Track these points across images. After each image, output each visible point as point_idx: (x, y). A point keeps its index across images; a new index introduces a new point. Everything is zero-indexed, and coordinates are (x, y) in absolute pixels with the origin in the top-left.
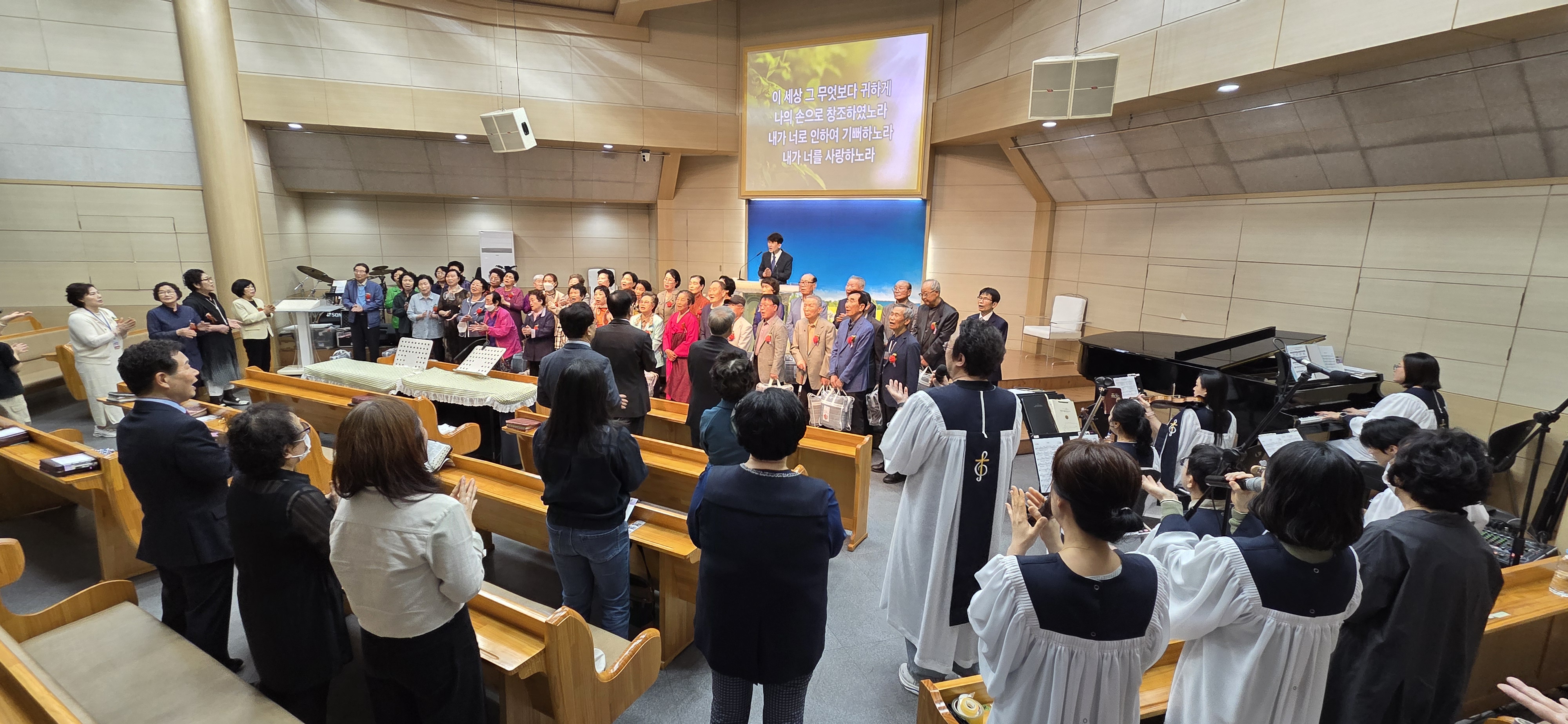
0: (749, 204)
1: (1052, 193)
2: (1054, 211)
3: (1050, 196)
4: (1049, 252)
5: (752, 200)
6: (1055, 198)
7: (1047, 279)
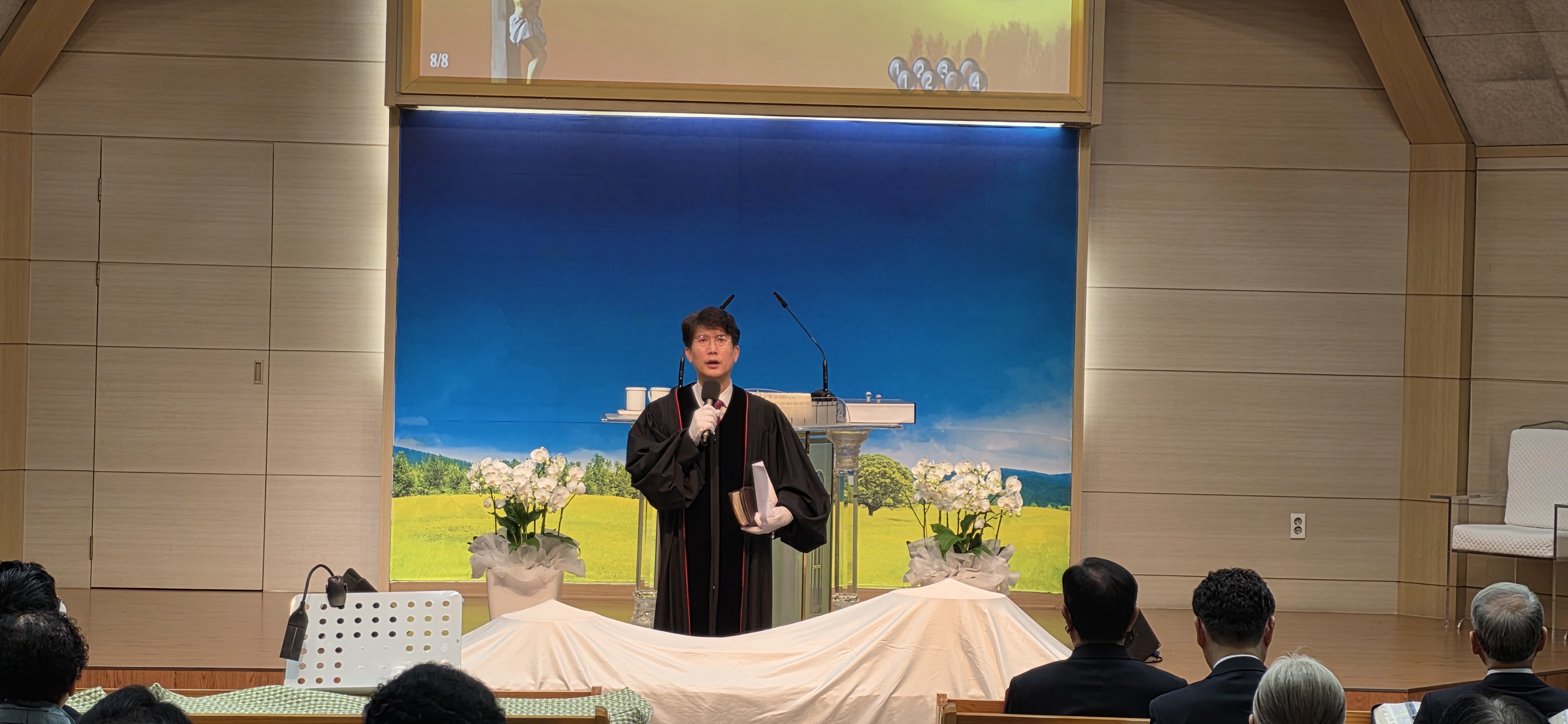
0: (402, 126)
1: (1469, 115)
2: (1472, 171)
3: (1463, 124)
4: (1468, 296)
5: (421, 108)
6: (1478, 131)
7: (1466, 379)
